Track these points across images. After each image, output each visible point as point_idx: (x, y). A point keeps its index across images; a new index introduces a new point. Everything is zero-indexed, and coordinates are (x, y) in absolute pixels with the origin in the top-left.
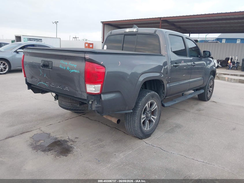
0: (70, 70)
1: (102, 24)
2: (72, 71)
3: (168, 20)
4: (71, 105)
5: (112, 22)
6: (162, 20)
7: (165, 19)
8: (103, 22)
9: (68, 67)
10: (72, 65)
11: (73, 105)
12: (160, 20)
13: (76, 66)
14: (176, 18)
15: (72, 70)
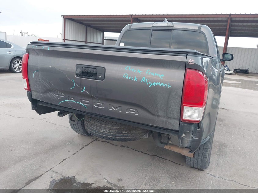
0: (148, 82)
1: (62, 18)
2: (154, 84)
3: (138, 18)
4: (118, 133)
5: (75, 17)
6: (133, 18)
7: (136, 17)
8: (64, 16)
9: (144, 78)
10: (152, 74)
11: (121, 133)
12: (131, 17)
13: (162, 75)
14: (149, 16)
15: (152, 82)
